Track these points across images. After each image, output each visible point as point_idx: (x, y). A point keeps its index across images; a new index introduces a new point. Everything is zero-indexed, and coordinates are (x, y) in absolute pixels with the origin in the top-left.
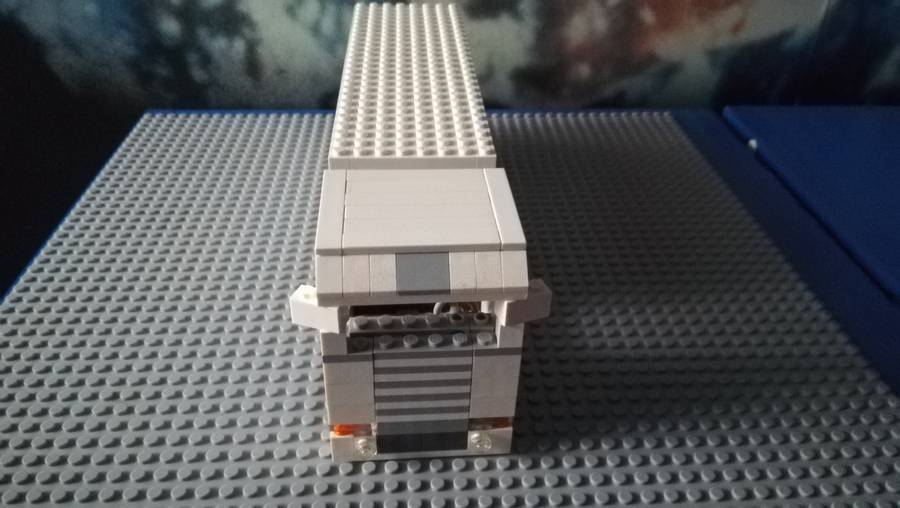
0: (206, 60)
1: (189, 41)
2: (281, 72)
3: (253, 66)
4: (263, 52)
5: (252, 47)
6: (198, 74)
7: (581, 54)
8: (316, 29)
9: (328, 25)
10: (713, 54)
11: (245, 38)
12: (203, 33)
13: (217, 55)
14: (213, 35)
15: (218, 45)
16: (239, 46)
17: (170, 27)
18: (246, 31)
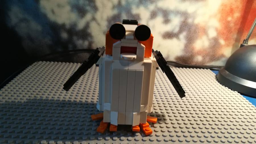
0: (75, 47)
1: (70, 40)
7: (199, 53)
11: (88, 41)
12: (75, 38)
15: (79, 42)
16: (86, 43)
17: (64, 35)
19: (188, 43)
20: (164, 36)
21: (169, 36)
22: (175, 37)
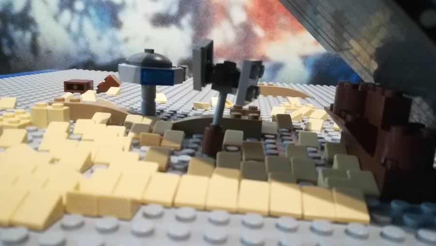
0: (11, 42)
1: (4, 31)
2: (49, 52)
3: (34, 47)
4: (40, 40)
5: (35, 37)
6: (7, 51)
8: (68, 29)
9: (75, 27)
10: (305, 58)
11: (31, 31)
12: (11, 27)
13: (17, 41)
14: (16, 29)
15: (17, 34)
16: (28, 36)
18: (32, 27)
19: (197, 33)
20: (154, 21)
21: (163, 22)
22: (172, 22)
